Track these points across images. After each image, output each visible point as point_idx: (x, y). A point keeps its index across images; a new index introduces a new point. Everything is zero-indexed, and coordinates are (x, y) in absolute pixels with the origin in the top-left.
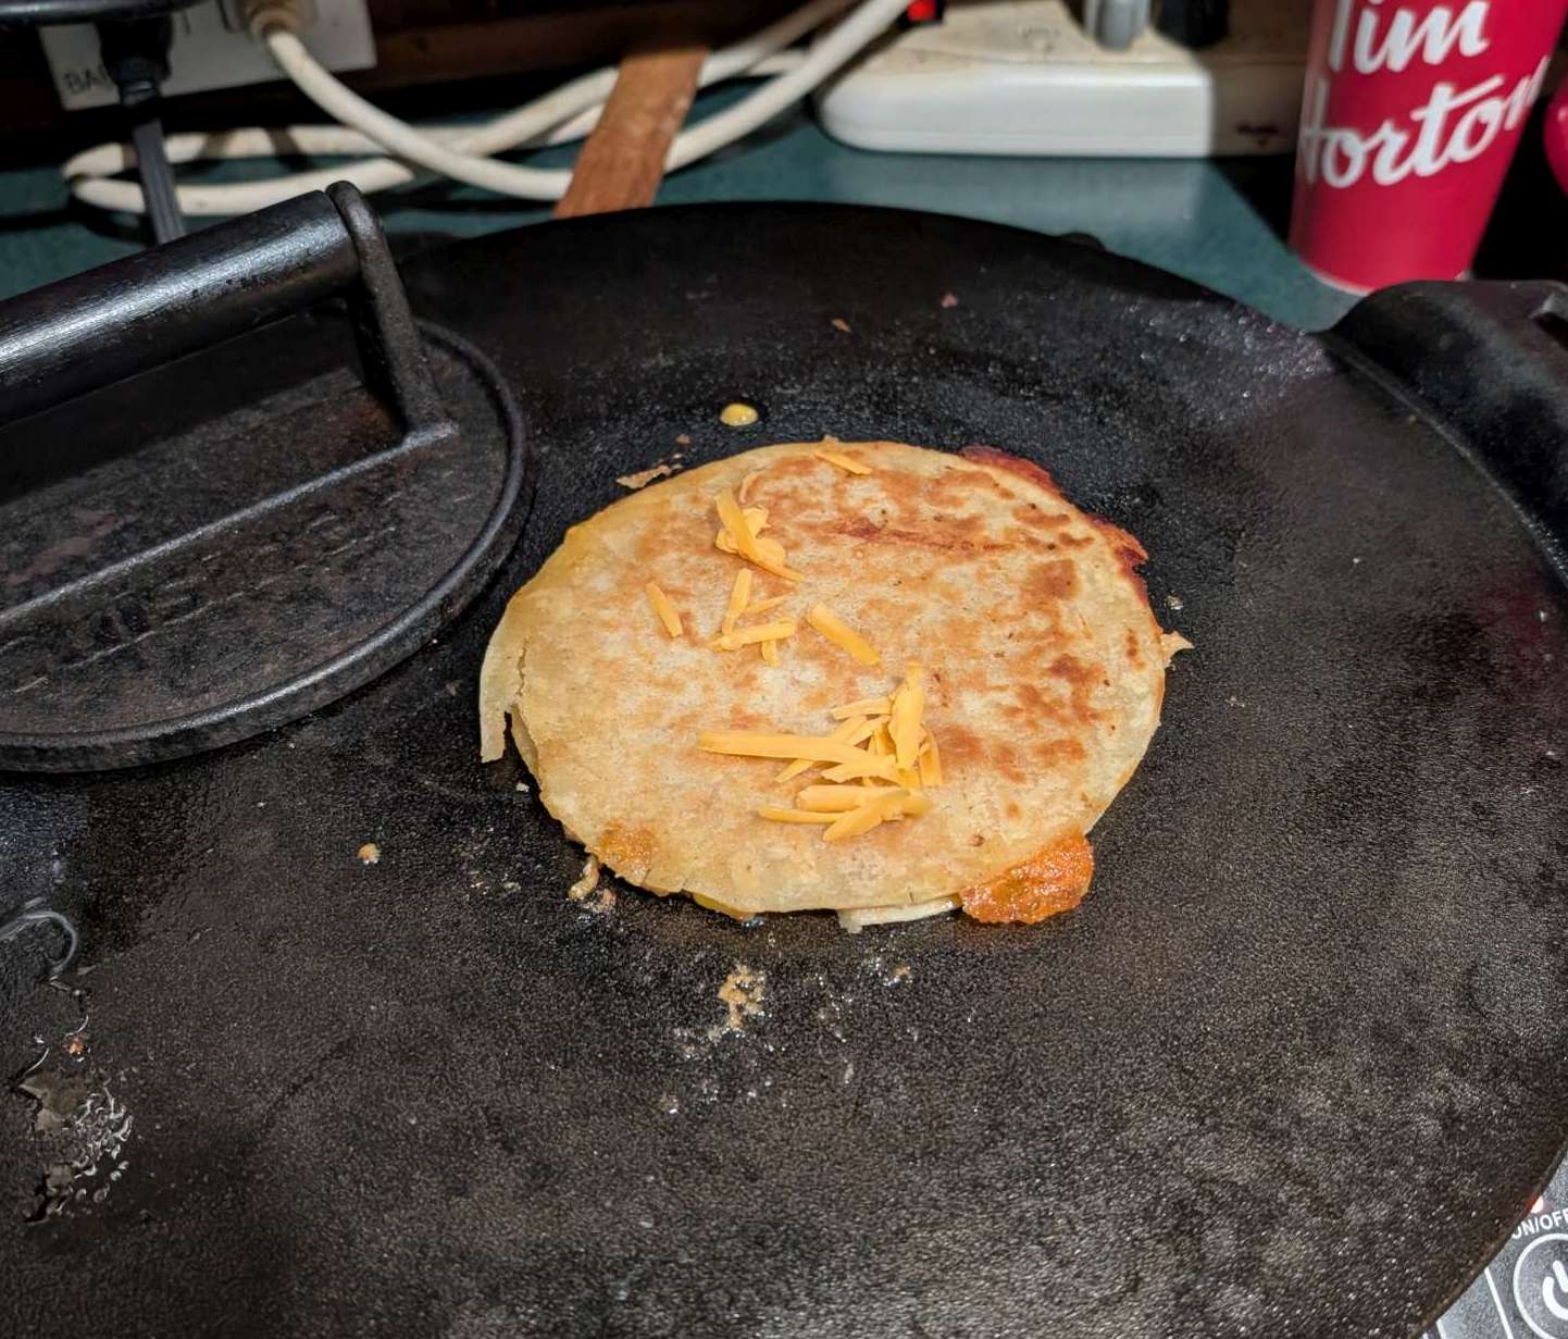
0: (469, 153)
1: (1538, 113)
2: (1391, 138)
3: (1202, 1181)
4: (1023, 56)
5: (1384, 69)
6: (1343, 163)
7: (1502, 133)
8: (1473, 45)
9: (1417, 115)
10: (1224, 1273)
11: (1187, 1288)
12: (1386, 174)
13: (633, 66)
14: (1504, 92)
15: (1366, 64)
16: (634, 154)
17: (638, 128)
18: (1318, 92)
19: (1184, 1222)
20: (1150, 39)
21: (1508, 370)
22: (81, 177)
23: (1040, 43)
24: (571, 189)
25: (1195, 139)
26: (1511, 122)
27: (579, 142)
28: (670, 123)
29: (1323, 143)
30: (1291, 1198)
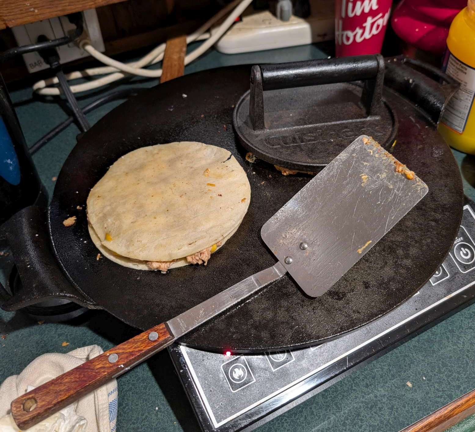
1: (390, 21)
2: (359, 31)
4: (264, 26)
5: (355, 15)
6: (348, 39)
7: (383, 27)
8: (375, 7)
9: (364, 25)
12: (359, 40)
13: (169, 42)
14: (383, 17)
15: (351, 15)
16: (176, 63)
17: (175, 57)
18: (339, 23)
19: (392, 250)
20: (293, 18)
23: (267, 22)
24: (163, 74)
25: (308, 40)
26: (385, 23)
27: (161, 62)
28: (183, 54)
29: (342, 35)
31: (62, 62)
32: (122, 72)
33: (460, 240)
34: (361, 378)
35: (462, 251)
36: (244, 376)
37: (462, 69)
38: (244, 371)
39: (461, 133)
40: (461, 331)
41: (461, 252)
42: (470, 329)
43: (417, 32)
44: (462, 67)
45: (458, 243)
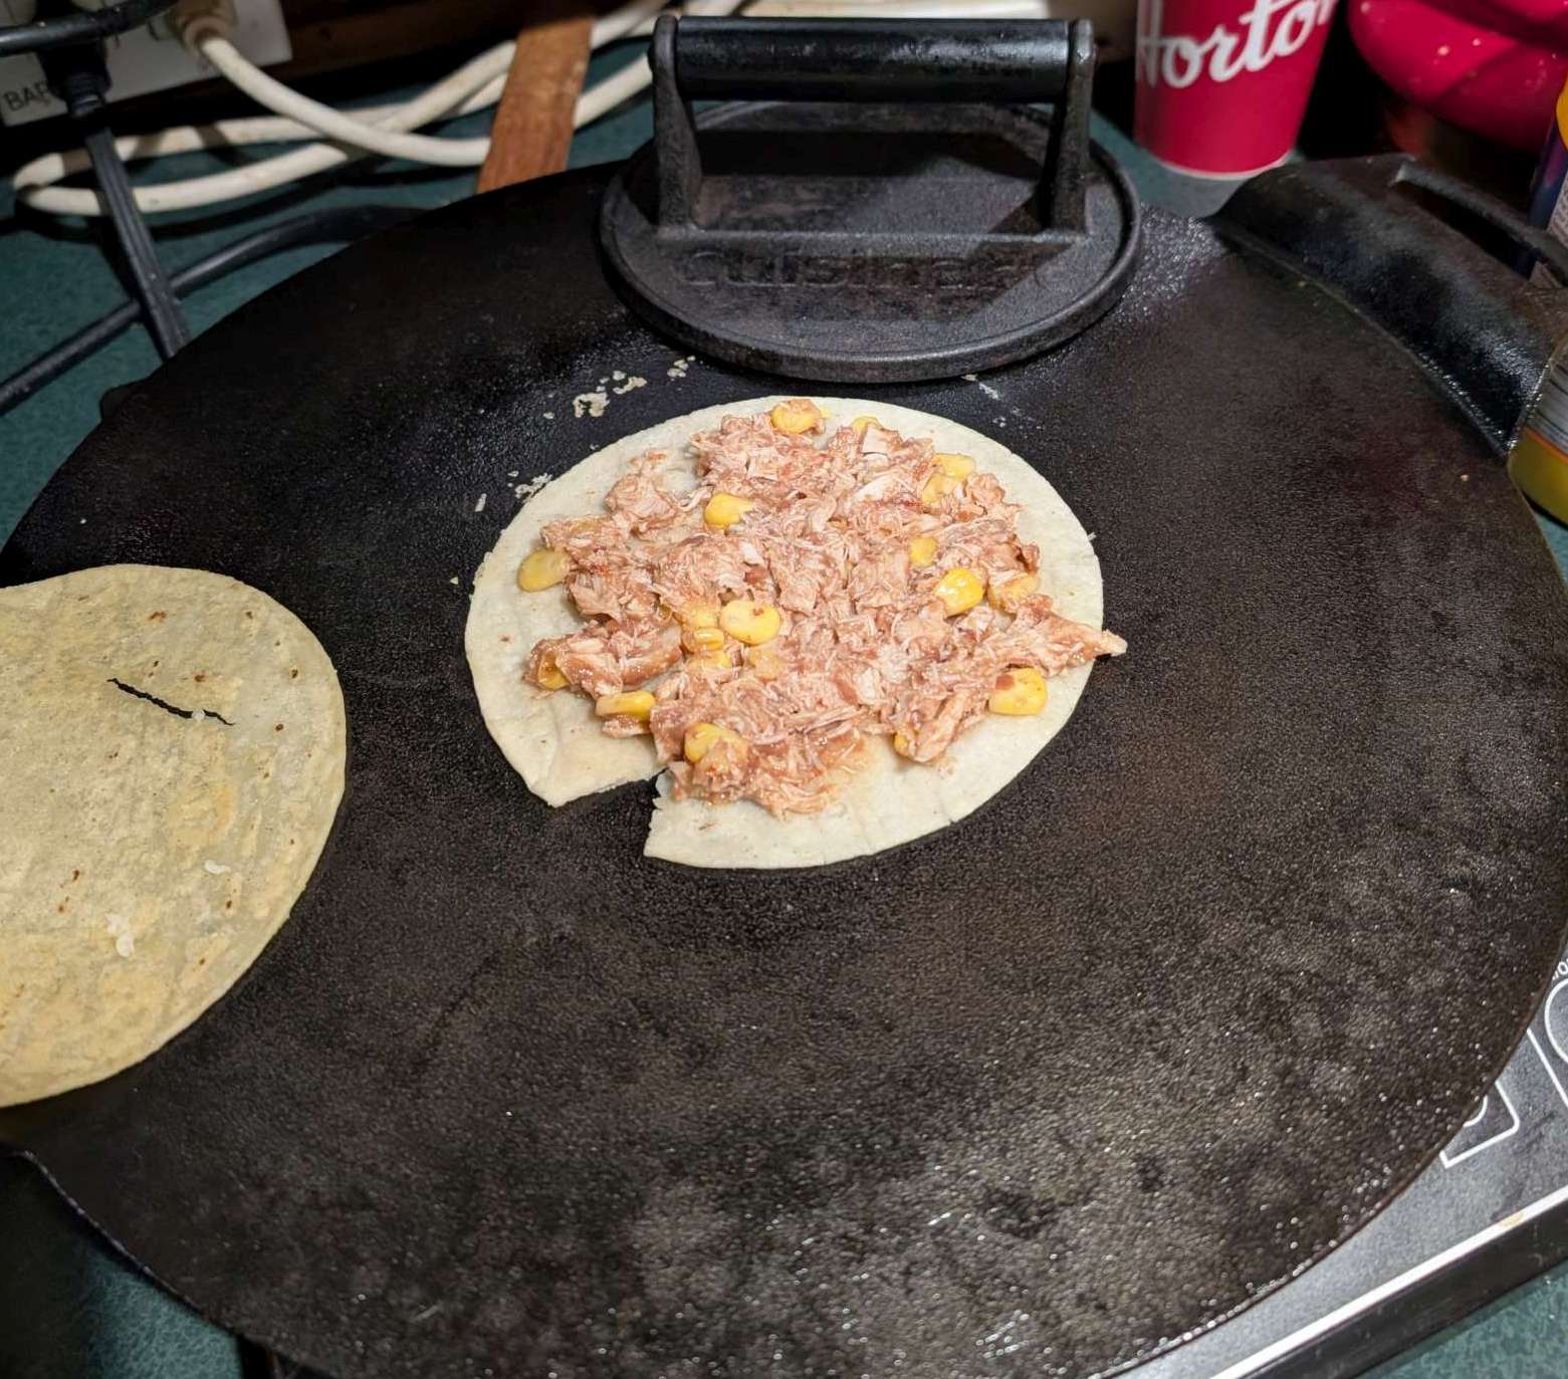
0: (393, 131)
2: (1223, 40)
3: (1278, 973)
6: (1181, 66)
7: (1316, 28)
9: (1244, 19)
10: (1316, 1052)
12: (1221, 72)
13: (526, 38)
16: (544, 117)
17: (544, 93)
18: (1151, 7)
22: (32, 188)
24: (491, 155)
26: (1323, 18)
28: (571, 87)
29: (1162, 51)
30: (1358, 978)
31: (116, 93)
43: (1444, 58)
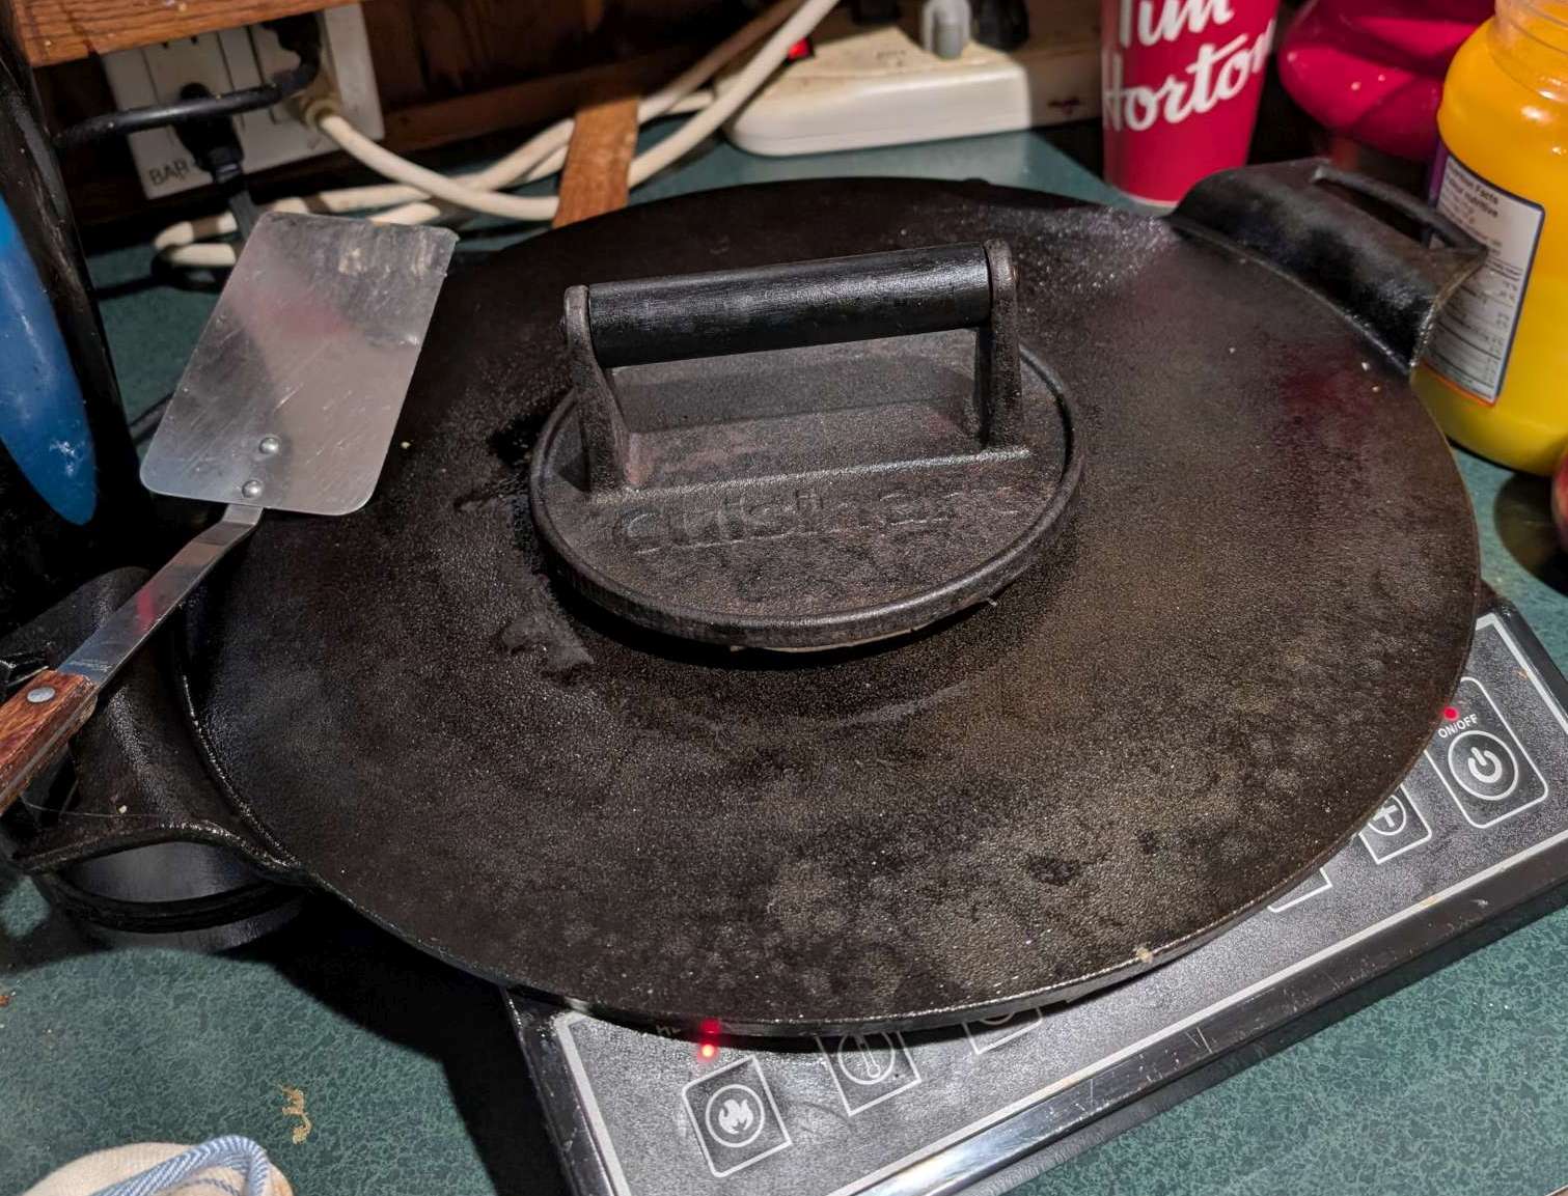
1: (1273, 60)
2: (1174, 88)
4: (881, 72)
5: (1162, 41)
6: (1141, 112)
7: (1251, 76)
8: (1223, 15)
9: (1190, 69)
10: (1270, 764)
11: (1248, 776)
12: (1174, 115)
13: (583, 116)
14: (1249, 45)
15: (1148, 38)
16: (603, 178)
17: (602, 159)
18: (1113, 65)
19: (1236, 741)
20: (973, 48)
21: (1304, 216)
22: (172, 248)
23: (892, 61)
24: (560, 210)
25: (1018, 116)
26: (1257, 66)
27: (557, 176)
28: (624, 154)
29: (1124, 101)
30: (1299, 717)
31: (250, 165)
32: (434, 200)
33: (1466, 722)
34: (1142, 1165)
35: (1472, 756)
36: (755, 1124)
37: (1483, 199)
38: (755, 1109)
39: (1491, 401)
40: (1479, 1026)
41: (1471, 762)
42: (1507, 1019)
43: (1357, 92)
44: (1484, 194)
45: (1461, 731)
